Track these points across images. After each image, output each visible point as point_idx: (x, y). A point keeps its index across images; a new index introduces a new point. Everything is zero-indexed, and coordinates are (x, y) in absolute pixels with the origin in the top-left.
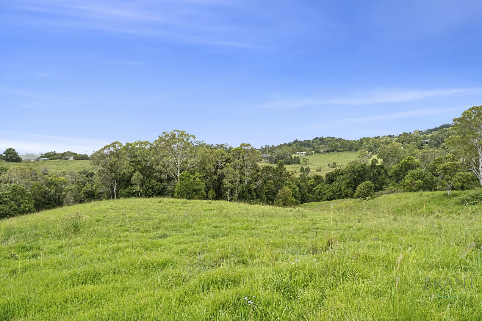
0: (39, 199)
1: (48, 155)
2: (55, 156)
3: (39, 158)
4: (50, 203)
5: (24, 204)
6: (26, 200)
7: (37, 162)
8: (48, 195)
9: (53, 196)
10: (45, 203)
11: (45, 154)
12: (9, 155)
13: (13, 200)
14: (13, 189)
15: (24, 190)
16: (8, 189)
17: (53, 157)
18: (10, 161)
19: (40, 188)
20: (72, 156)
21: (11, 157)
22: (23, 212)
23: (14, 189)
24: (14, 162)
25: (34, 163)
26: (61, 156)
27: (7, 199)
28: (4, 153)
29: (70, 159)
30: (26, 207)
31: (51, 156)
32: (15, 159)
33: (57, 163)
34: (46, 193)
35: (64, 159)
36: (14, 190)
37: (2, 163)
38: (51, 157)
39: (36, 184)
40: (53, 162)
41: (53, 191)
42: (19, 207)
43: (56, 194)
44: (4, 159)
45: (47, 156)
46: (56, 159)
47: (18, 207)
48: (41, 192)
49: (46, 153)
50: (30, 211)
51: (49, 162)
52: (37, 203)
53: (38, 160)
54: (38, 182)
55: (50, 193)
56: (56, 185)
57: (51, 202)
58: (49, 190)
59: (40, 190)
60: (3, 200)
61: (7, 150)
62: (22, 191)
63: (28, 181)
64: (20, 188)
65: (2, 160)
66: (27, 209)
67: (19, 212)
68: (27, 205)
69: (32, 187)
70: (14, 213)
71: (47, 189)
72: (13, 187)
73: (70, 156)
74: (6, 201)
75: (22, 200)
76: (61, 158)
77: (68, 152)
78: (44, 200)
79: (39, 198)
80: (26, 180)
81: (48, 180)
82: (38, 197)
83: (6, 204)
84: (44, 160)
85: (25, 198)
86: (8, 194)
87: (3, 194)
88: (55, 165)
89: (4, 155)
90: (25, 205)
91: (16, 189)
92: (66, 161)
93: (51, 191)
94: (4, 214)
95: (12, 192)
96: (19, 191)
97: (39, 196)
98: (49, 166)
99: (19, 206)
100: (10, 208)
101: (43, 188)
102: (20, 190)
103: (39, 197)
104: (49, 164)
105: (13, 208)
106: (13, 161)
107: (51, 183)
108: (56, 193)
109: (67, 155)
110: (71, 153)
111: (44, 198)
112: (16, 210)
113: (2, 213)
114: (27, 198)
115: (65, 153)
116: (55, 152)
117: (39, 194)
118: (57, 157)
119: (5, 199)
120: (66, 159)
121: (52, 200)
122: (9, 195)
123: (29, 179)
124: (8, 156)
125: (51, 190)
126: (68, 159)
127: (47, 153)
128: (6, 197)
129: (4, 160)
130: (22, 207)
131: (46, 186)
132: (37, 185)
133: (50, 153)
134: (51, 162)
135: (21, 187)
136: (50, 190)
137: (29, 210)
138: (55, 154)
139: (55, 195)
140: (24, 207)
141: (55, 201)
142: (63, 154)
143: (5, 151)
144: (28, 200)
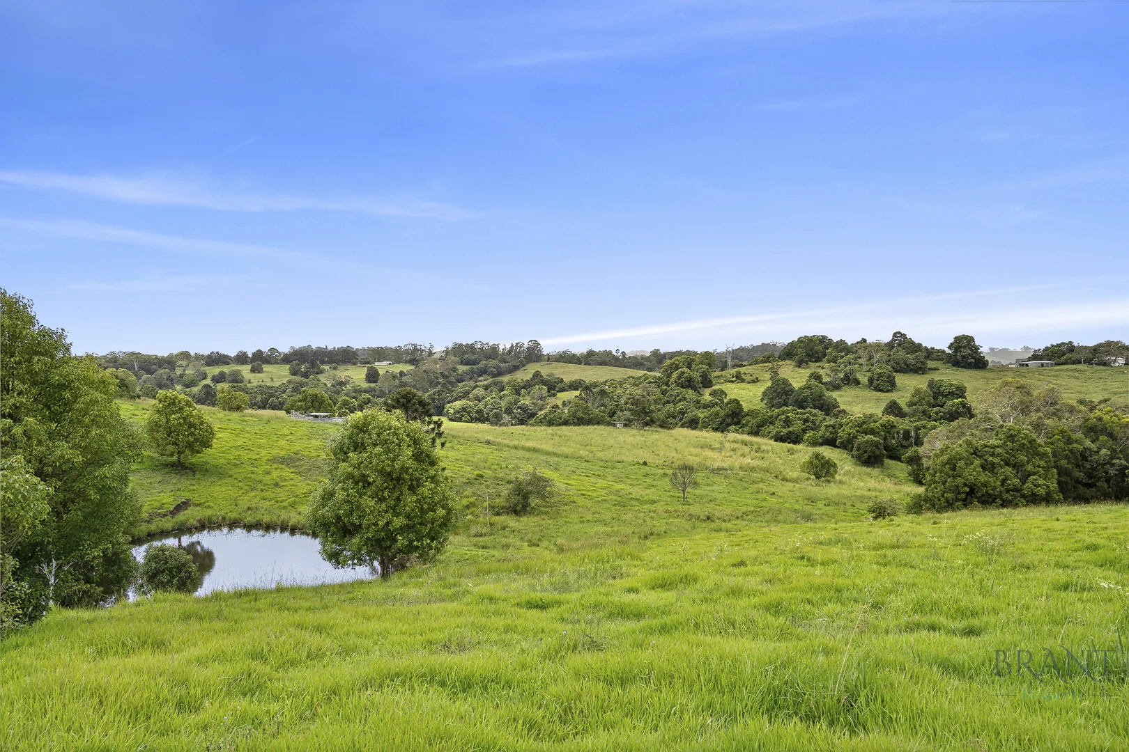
0: (1066, 468)
1: (1052, 352)
2: (1074, 356)
3: (1029, 359)
4: (1096, 486)
5: (1034, 477)
6: (1039, 467)
7: (1023, 369)
8: (1091, 461)
9: (1103, 465)
10: (1080, 483)
11: (1044, 350)
12: (961, 352)
13: (1007, 464)
14: (1008, 437)
15: (1034, 440)
16: (997, 435)
17: (1065, 357)
18: (963, 367)
19: (1069, 441)
20: (1121, 355)
21: (964, 357)
22: (1034, 500)
23: (1011, 435)
24: (970, 368)
25: (1018, 373)
26: (1090, 356)
27: (996, 460)
28: (949, 348)
29: (1117, 365)
30: (1040, 486)
31: (1061, 355)
32: (973, 361)
33: (1077, 374)
34: (1084, 455)
35: (1098, 364)
36: (1011, 438)
37: (945, 372)
38: (1059, 358)
39: (1060, 428)
40: (1067, 370)
41: (1104, 451)
42: (1023, 484)
43: (1114, 461)
44: (948, 362)
45: (1048, 355)
46: (1074, 363)
47: (1021, 483)
48: (1071, 451)
49: (1047, 347)
50: (1048, 500)
51: (1057, 370)
52: (1063, 479)
53: (1027, 365)
54: (1064, 424)
55: (1095, 457)
56: (1111, 436)
57: (1097, 481)
58: (1094, 447)
59: (1071, 446)
60: (986, 460)
61: (957, 339)
62: (1030, 442)
63: (1040, 418)
64: (1025, 434)
65: (944, 363)
66: (1041, 491)
67: (1023, 496)
68: (1041, 482)
69: (1050, 435)
70: (1011, 495)
71: (1088, 443)
72: (1010, 430)
73: (1117, 356)
74: (993, 464)
75: (1029, 467)
76: (1089, 361)
77: (1109, 344)
78: (1079, 474)
79: (1066, 466)
80: (1034, 417)
81: (1088, 419)
82: (1064, 462)
83: (993, 471)
84: (1042, 365)
85: (1037, 461)
86: (998, 447)
87: (986, 446)
88: (1073, 380)
89: (948, 351)
90: (1036, 480)
91: (1015, 435)
92: (1103, 368)
93: (1098, 452)
94: (990, 495)
95: (1005, 442)
96: (1024, 444)
97: (1066, 461)
98: (1058, 382)
99: (1024, 480)
100: (1003, 482)
101: (1076, 442)
102: (1024, 439)
103: (1068, 464)
104: (1056, 376)
105: (1010, 485)
106: (968, 366)
107: (1100, 428)
108: (1112, 458)
109: (1109, 353)
110: (1119, 348)
111: (1078, 466)
112: (1016, 490)
113: (986, 492)
114: (1042, 463)
115: (1100, 345)
116: (1071, 343)
117: (1067, 455)
118: (1078, 356)
119: (991, 458)
120: (1105, 364)
121: (1101, 478)
122: (999, 450)
123: (1040, 414)
124: (959, 354)
125: (1099, 449)
126: (1110, 363)
127: (1049, 346)
128: (993, 455)
129: (949, 365)
130: (1029, 485)
131: (1086, 437)
132: (1062, 432)
133: (1058, 346)
134: (1060, 370)
135: (1028, 432)
136: (1096, 449)
137: (1048, 493)
138: (1071, 348)
139: (1108, 463)
140: (1035, 486)
141: (1108, 481)
142: (1096, 350)
143: (952, 341)
144: (1045, 467)
